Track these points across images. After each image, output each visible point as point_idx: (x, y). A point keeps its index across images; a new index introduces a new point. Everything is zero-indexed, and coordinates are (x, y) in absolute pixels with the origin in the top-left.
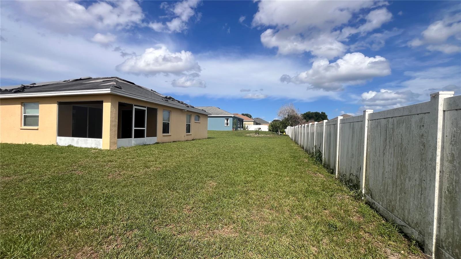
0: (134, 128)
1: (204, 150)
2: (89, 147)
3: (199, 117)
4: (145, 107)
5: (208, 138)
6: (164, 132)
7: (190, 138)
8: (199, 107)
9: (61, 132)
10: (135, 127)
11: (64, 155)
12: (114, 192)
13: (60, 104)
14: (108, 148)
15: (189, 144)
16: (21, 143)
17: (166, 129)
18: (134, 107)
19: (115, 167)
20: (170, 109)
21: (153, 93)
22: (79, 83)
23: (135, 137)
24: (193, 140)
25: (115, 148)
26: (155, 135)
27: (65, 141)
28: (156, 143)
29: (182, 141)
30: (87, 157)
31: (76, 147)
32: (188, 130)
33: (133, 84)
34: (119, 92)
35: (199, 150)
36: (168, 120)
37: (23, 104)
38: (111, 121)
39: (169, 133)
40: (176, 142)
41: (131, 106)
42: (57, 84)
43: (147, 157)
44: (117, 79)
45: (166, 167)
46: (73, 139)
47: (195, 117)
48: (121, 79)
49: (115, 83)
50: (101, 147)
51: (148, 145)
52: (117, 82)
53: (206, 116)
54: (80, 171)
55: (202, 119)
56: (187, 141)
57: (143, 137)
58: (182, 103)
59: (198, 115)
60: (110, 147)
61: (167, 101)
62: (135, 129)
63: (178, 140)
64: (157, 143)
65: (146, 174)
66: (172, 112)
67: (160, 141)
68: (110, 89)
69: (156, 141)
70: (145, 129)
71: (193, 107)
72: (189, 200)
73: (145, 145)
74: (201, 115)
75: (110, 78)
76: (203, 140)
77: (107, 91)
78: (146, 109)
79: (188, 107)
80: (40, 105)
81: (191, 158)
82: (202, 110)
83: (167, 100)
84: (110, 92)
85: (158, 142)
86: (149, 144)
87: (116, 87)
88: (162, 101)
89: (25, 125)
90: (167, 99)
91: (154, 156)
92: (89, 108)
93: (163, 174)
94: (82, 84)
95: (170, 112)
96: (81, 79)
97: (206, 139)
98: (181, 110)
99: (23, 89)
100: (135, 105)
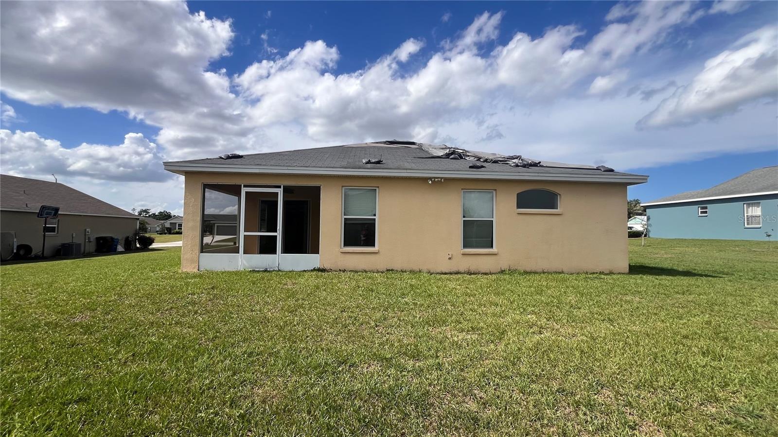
0: (243, 233)
4: (280, 187)
6: (346, 243)
7: (487, 264)
18: (244, 191)
23: (244, 253)
25: (192, 269)
26: (311, 250)
36: (369, 213)
57: (273, 251)
60: (183, 267)
62: (246, 236)
64: (320, 270)
67: (327, 266)
69: (317, 266)
70: (279, 234)
74: (567, 188)
78: (280, 191)
85: (322, 267)
100: (245, 186)
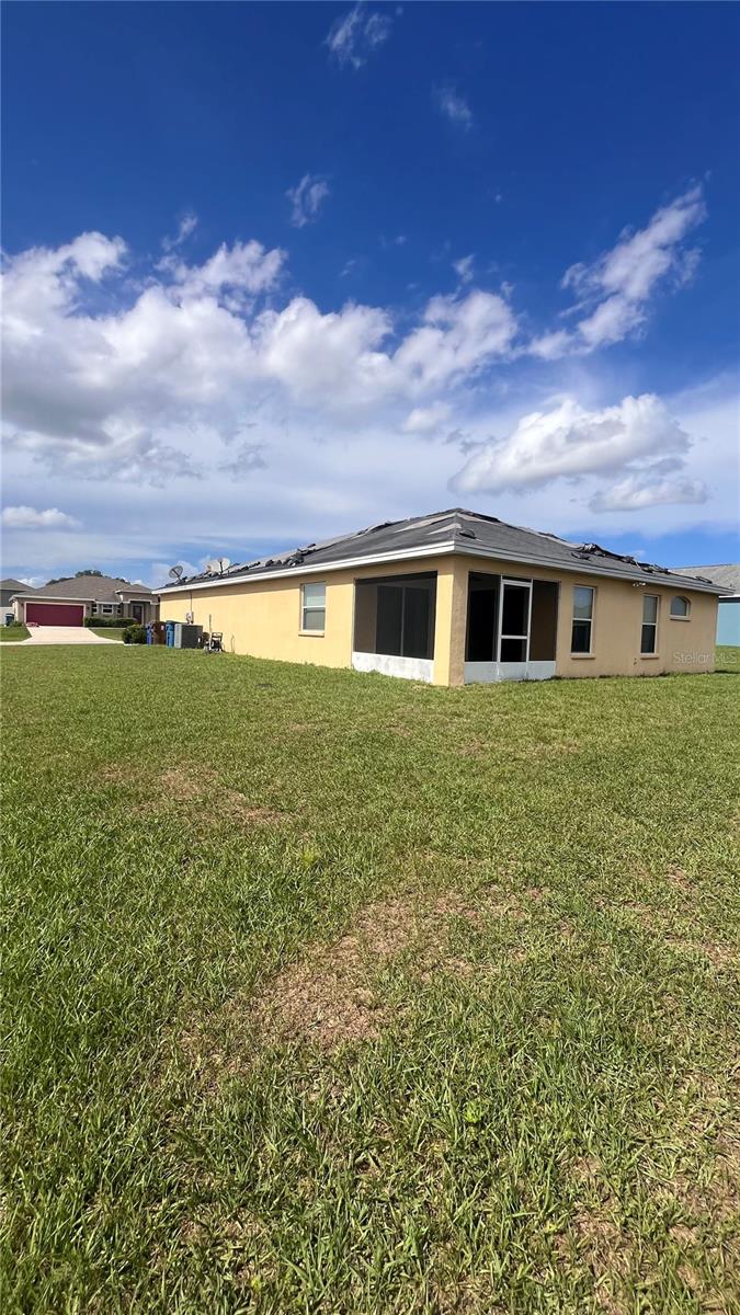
0: (501, 637)
1: (707, 710)
2: (409, 678)
3: (686, 602)
4: (529, 581)
5: (717, 672)
6: (574, 649)
7: (653, 667)
8: (685, 569)
9: (360, 645)
10: (503, 633)
11: (369, 691)
12: (479, 787)
13: (359, 583)
14: (446, 683)
15: (653, 686)
16: (299, 662)
17: (581, 639)
18: (504, 582)
19: (469, 730)
20: (593, 583)
21: (547, 540)
22: (384, 533)
24: (663, 675)
25: (459, 683)
26: (551, 657)
27: (367, 662)
28: (552, 678)
29: (629, 677)
30: (409, 699)
31: (386, 677)
32: (648, 644)
33: (495, 520)
34: (472, 548)
35: (692, 709)
36: (587, 615)
37: (302, 587)
38: (454, 620)
39: (588, 651)
40: (609, 677)
41: (496, 579)
42: (349, 540)
43: (538, 712)
44: (459, 515)
45: (593, 746)
46: (379, 659)
47: (673, 602)
48: (467, 513)
49: (459, 526)
50: (431, 680)
51: (533, 681)
52: (461, 521)
53: (714, 597)
54: (404, 728)
55: (696, 611)
56: (643, 676)
57: (522, 659)
58: (630, 561)
59: (678, 595)
60: (450, 680)
61: (587, 559)
62: (503, 640)
63: (616, 673)
64: (558, 678)
65: (543, 756)
66: (599, 592)
67: (564, 674)
68: (453, 542)
69: (554, 673)
70: (528, 638)
71: (667, 573)
72: (683, 853)
73: (527, 681)
74: (694, 597)
75: (443, 514)
76: (698, 677)
77: (447, 547)
78: (530, 585)
79: (650, 571)
80: (328, 588)
81: (667, 730)
82: (699, 579)
83: (586, 555)
84: (452, 548)
85: (558, 675)
86: (537, 681)
87: (463, 535)
88: (576, 559)
89: (305, 628)
90: (586, 553)
91: (557, 713)
92: (407, 589)
93: (592, 765)
94: (392, 536)
95: (592, 593)
96: (387, 525)
97: (708, 673)
98: (630, 582)
99: (300, 559)
100: (505, 578)
